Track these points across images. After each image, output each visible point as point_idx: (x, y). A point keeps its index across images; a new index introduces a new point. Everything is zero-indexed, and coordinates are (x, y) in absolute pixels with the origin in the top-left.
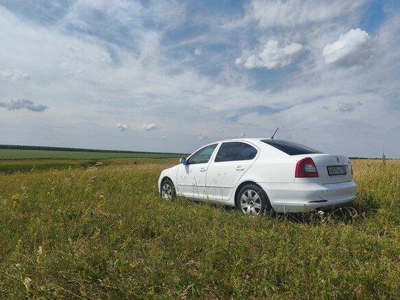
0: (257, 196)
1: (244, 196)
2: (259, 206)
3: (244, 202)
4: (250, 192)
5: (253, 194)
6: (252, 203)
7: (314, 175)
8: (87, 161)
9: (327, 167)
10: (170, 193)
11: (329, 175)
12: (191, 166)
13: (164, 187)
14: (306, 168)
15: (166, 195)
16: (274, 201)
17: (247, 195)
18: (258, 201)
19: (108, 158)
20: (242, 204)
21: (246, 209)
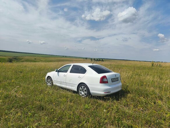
0: (85, 89)
1: (80, 88)
2: (86, 92)
3: (81, 90)
4: (83, 87)
5: (84, 88)
6: (83, 91)
7: (106, 82)
8: (12, 57)
9: (112, 79)
10: (51, 83)
11: (112, 82)
12: (60, 73)
13: (48, 80)
14: (104, 80)
15: (49, 84)
16: (91, 91)
17: (82, 88)
18: (86, 91)
19: (22, 56)
20: (80, 91)
21: (81, 93)
